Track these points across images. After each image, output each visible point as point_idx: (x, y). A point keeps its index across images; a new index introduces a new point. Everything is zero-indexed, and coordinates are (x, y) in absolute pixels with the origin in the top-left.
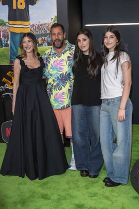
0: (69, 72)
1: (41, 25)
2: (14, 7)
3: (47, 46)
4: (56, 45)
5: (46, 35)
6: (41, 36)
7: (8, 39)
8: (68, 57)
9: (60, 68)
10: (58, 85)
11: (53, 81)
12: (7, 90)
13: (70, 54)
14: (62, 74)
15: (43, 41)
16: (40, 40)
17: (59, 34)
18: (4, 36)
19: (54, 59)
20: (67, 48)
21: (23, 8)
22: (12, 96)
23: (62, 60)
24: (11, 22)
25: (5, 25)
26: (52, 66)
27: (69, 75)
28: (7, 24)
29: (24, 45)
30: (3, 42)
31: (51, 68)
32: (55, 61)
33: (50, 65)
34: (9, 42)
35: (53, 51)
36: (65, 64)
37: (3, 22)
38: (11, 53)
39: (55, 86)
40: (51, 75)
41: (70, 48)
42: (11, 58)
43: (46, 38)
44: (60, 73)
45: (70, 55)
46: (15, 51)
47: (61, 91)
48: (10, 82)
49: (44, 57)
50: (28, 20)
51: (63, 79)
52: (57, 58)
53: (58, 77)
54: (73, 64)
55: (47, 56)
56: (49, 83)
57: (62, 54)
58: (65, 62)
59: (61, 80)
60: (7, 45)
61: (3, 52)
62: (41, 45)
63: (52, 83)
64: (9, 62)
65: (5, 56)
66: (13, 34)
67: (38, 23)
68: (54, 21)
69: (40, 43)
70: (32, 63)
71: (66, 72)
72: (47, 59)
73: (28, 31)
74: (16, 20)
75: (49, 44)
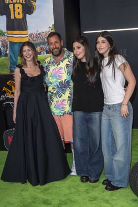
0: (68, 79)
1: (39, 34)
2: (12, 17)
3: (46, 55)
4: (55, 53)
5: (44, 44)
6: (39, 44)
7: (7, 48)
8: (67, 65)
9: (59, 75)
10: (58, 92)
11: (53, 89)
12: (8, 99)
13: (69, 61)
14: (61, 82)
15: (42, 49)
16: (38, 49)
17: (56, 42)
18: (3, 46)
19: (53, 67)
20: (65, 56)
21: (21, 18)
22: (13, 104)
23: (61, 68)
24: (10, 32)
25: (4, 34)
26: (51, 74)
27: (68, 82)
28: (6, 34)
29: (25, 54)
30: (3, 52)
31: (50, 76)
32: (54, 70)
33: (49, 73)
34: (8, 52)
35: (52, 60)
36: (64, 72)
37: (2, 32)
38: (10, 62)
39: (55, 94)
40: (51, 83)
41: (68, 56)
42: (11, 67)
43: (44, 47)
44: (60, 81)
45: (68, 63)
46: (15, 60)
47: (61, 99)
48: (11, 92)
49: (44, 65)
50: (26, 29)
51: (63, 86)
52: (56, 66)
53: (57, 85)
54: (72, 71)
55: (47, 64)
56: (49, 90)
57: (61, 62)
58: (64, 69)
59: (61, 87)
60: (6, 55)
61: (3, 62)
62: (40, 53)
63: (52, 91)
64: (9, 71)
65: (5, 65)
66: (12, 44)
67: (36, 32)
68: (52, 30)
69: (38, 51)
70: (32, 71)
71: (65, 80)
72: (47, 67)
73: (26, 40)
74: (14, 30)
75: (47, 52)
